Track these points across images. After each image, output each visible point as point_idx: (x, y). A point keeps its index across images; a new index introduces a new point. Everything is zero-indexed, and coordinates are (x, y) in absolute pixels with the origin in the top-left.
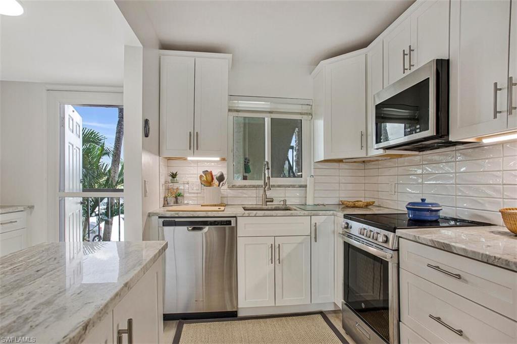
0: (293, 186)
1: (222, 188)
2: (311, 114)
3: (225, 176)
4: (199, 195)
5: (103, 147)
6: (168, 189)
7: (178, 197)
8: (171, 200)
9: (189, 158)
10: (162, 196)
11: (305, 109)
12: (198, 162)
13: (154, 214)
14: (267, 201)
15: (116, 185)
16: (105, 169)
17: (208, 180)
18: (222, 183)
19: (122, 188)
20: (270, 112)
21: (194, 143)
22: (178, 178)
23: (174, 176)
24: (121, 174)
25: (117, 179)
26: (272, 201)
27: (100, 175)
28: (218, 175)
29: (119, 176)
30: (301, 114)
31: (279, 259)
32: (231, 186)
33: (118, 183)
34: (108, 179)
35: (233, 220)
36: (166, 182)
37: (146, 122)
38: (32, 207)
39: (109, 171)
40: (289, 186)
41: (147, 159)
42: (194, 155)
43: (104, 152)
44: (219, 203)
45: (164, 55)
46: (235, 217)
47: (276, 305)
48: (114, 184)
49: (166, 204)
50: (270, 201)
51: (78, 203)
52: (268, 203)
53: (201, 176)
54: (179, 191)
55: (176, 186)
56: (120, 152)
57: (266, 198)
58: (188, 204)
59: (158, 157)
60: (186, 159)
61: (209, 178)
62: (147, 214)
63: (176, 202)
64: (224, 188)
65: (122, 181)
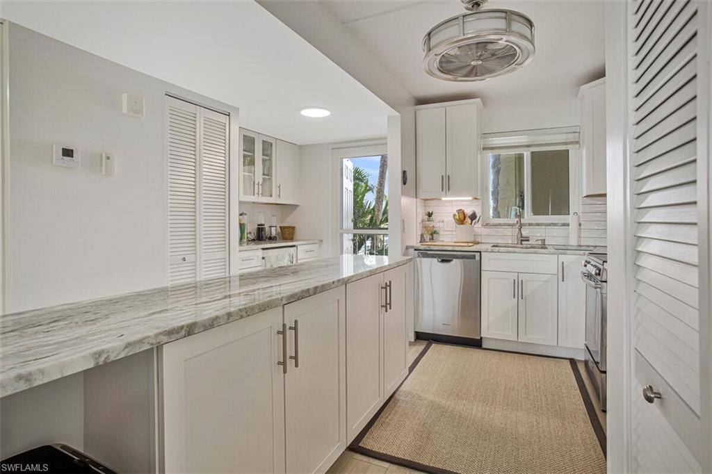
0: (555, 225)
1: (475, 226)
2: (577, 142)
3: (478, 215)
4: (454, 233)
5: (366, 183)
6: (425, 227)
7: (434, 235)
8: (427, 237)
9: (443, 199)
10: (419, 233)
11: (571, 138)
12: (452, 201)
13: (412, 247)
14: (522, 241)
15: (380, 224)
16: (369, 207)
17: (462, 218)
18: (474, 221)
19: (386, 227)
20: (528, 146)
21: (446, 185)
22: (433, 217)
23: (430, 215)
24: (385, 212)
25: (380, 218)
26: (528, 240)
27: (364, 214)
28: (471, 213)
29: (384, 214)
30: (566, 144)
31: (522, 296)
32: (485, 224)
33: (382, 222)
34: (372, 218)
35: (477, 255)
36: (423, 221)
37: (404, 173)
38: (321, 241)
39: (373, 209)
40: (550, 225)
41: (405, 201)
42: (446, 196)
43: (368, 188)
44: (472, 240)
45: (419, 110)
46: (480, 252)
47: (519, 340)
48: (378, 223)
49: (422, 240)
50: (526, 240)
51: (350, 240)
52: (523, 242)
53: (454, 215)
54: (434, 229)
55: (431, 224)
56: (384, 187)
57: (522, 237)
58: (442, 241)
59: (415, 199)
60: (440, 200)
61: (462, 217)
62: (405, 247)
63: (432, 239)
64: (478, 227)
65: (386, 220)
